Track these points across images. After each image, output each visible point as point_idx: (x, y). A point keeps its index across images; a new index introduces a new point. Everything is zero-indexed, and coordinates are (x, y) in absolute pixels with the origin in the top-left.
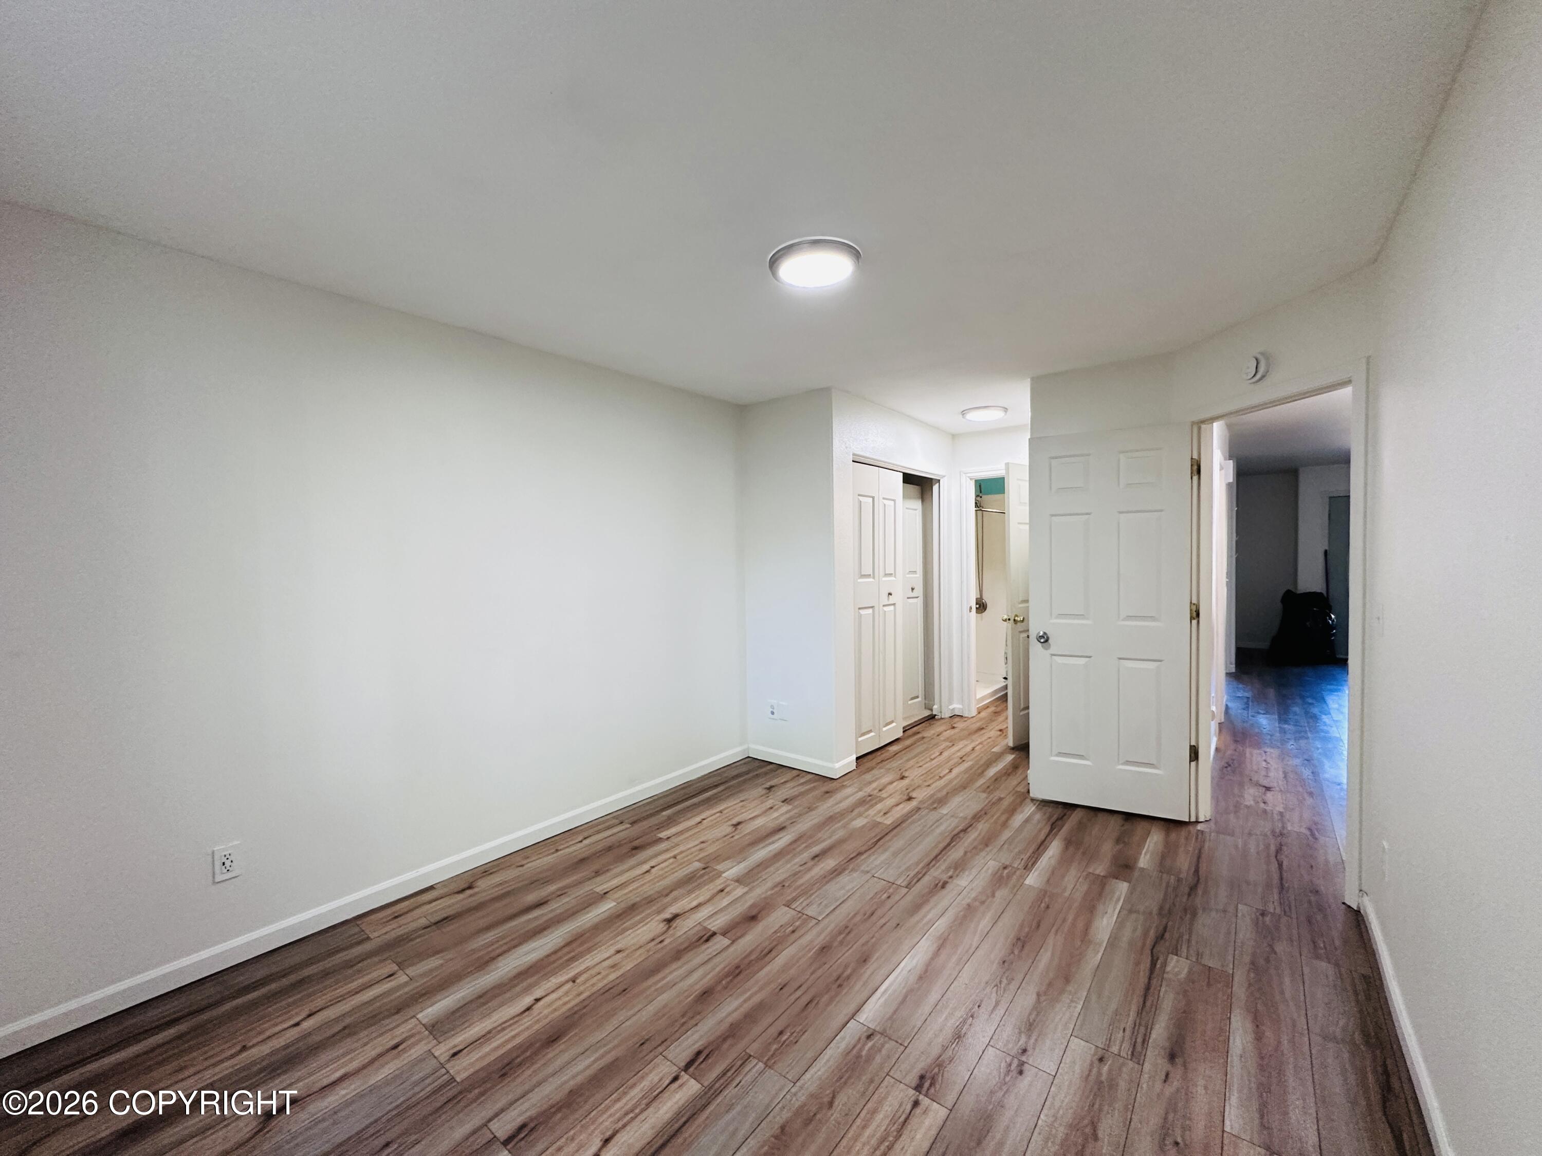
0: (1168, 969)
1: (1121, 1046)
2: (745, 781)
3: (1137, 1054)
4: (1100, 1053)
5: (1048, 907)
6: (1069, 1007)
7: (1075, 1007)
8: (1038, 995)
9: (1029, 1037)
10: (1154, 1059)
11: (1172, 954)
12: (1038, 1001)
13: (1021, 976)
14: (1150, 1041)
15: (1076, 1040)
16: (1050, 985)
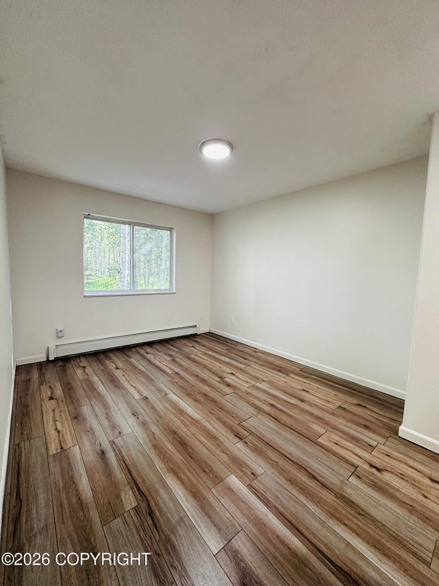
0: (131, 492)
1: (119, 441)
2: (371, 400)
3: (113, 443)
4: (122, 434)
5: (204, 471)
6: (143, 438)
7: (141, 440)
8: (153, 433)
9: (141, 422)
10: (107, 446)
11: (137, 506)
12: (151, 431)
13: (165, 433)
14: (112, 451)
15: (130, 431)
16: (155, 439)
